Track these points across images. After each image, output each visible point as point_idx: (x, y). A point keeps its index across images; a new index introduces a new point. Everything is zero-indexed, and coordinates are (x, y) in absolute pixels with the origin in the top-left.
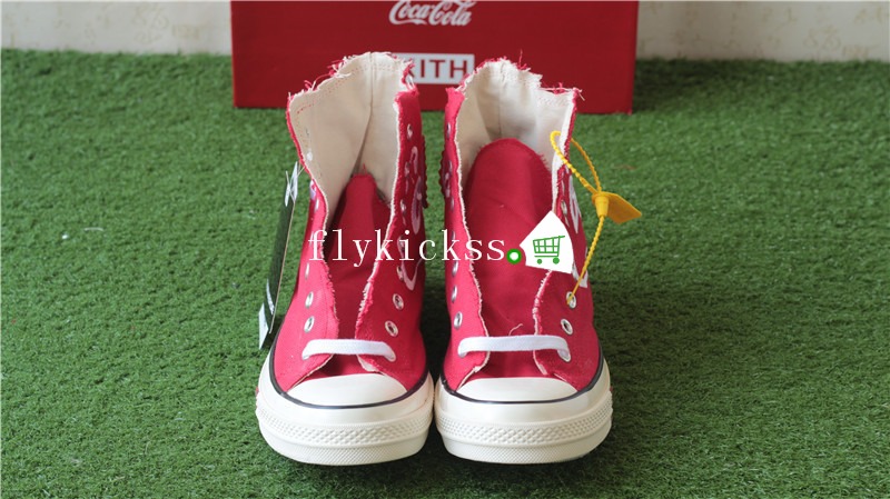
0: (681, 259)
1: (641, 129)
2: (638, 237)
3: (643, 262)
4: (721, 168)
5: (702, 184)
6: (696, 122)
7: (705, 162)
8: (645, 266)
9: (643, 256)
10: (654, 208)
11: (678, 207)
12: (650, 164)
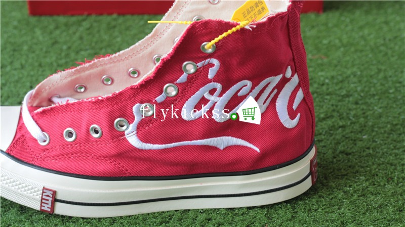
0: (369, 140)
1: (330, 25)
2: (333, 120)
3: (338, 143)
4: (393, 56)
5: (379, 71)
6: (370, 18)
7: (380, 52)
8: (340, 148)
9: (338, 137)
10: (344, 92)
11: (362, 91)
12: (339, 54)
